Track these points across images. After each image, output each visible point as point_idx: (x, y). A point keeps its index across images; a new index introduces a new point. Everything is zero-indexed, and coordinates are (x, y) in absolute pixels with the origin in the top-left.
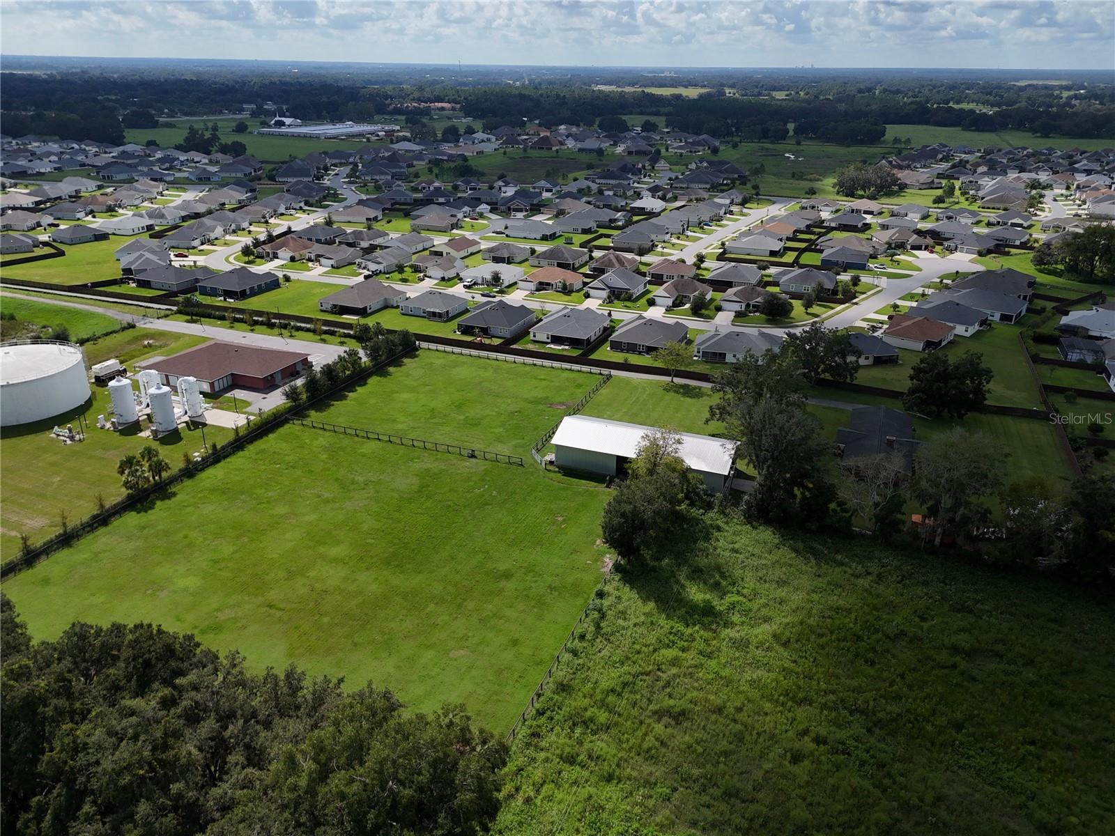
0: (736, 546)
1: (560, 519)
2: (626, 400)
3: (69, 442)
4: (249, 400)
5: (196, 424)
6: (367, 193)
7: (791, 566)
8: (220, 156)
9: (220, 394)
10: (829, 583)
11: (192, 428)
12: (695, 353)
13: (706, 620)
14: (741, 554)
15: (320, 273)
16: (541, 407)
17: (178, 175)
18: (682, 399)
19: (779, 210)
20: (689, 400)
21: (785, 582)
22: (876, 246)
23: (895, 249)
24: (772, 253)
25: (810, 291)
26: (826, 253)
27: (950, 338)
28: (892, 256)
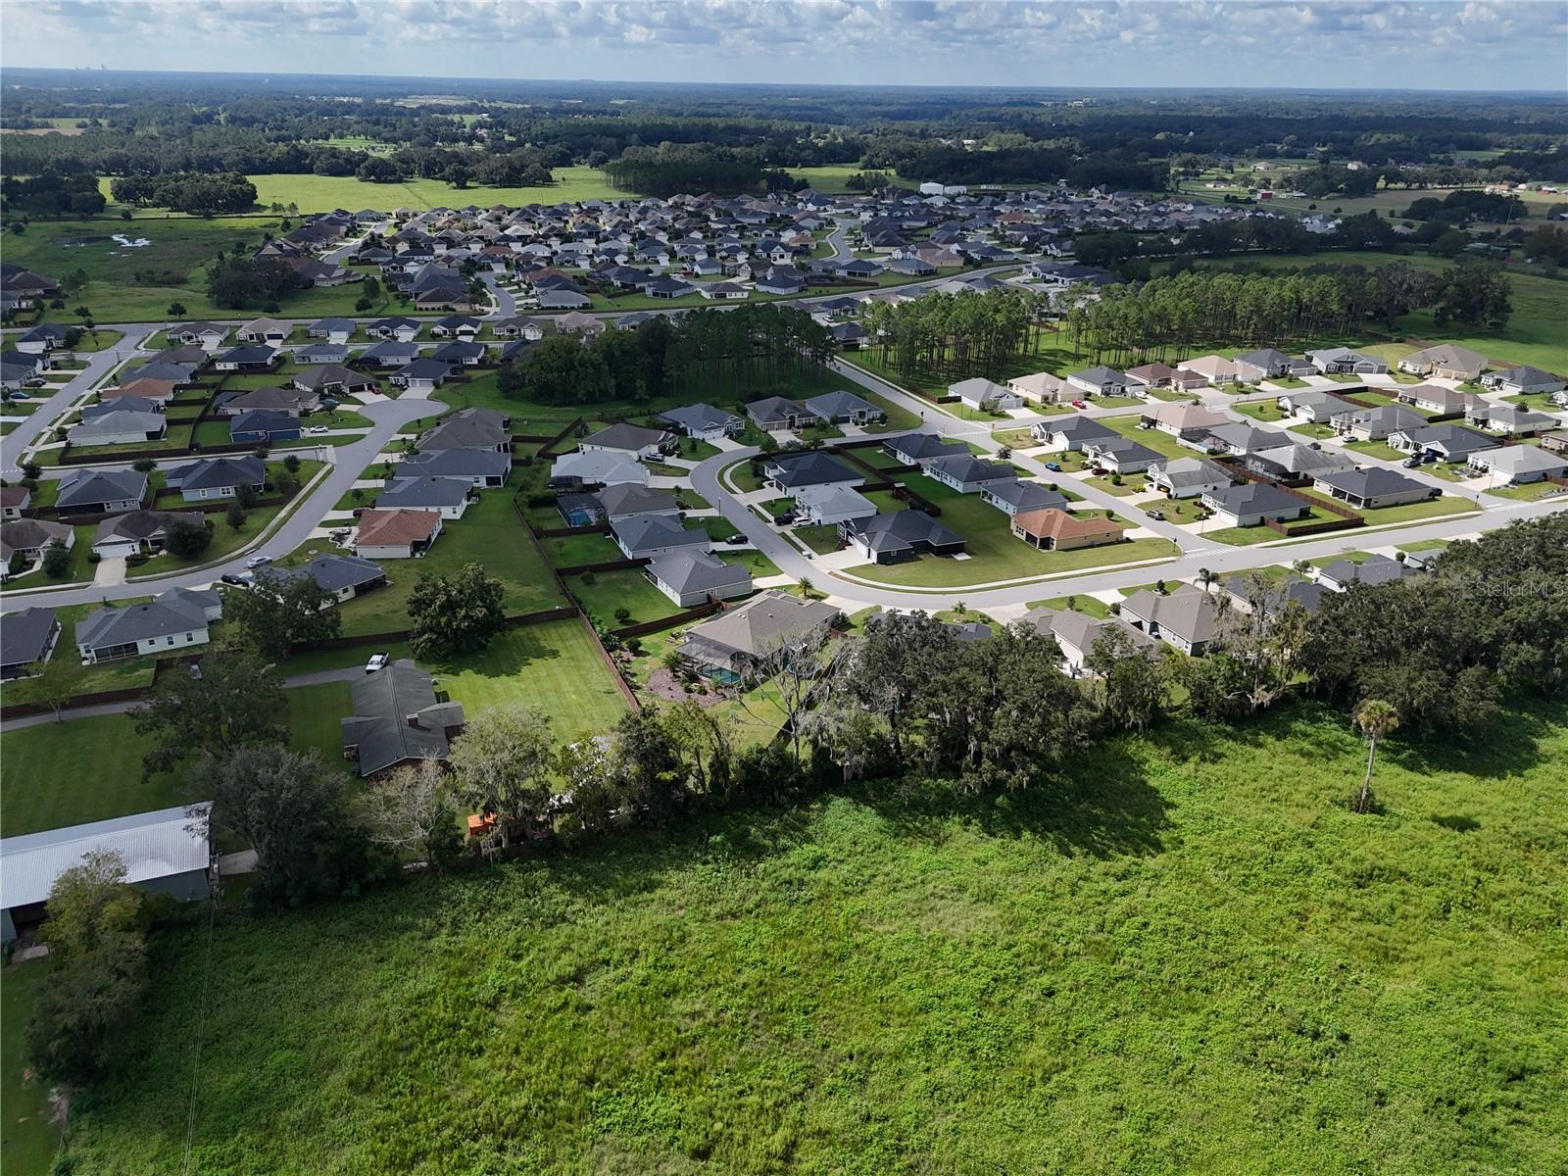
12: (83, 654)
22: (303, 397)
23: (330, 396)
24: (151, 435)
25: (232, 493)
26: (235, 424)
27: (439, 528)
28: (330, 408)
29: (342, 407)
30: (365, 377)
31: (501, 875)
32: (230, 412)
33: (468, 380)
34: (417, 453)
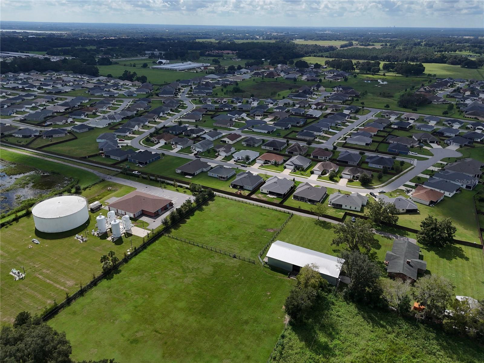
0: (339, 313)
1: (269, 294)
2: (298, 229)
3: (81, 242)
4: (148, 222)
5: (128, 234)
6: (196, 104)
7: (361, 325)
8: (136, 83)
9: (137, 218)
10: (376, 336)
11: (127, 236)
12: (329, 203)
13: (325, 352)
14: (341, 318)
15: (176, 151)
16: (263, 230)
17: (120, 92)
18: (322, 229)
19: (372, 116)
20: (325, 230)
21: (358, 334)
22: (414, 141)
23: (422, 143)
24: (367, 144)
25: (382, 167)
26: (391, 146)
27: (442, 198)
28: (421, 147)
29: (425, 147)
30: (436, 138)
31: (419, 328)
32: (391, 142)
33: (474, 147)
34: (444, 170)
